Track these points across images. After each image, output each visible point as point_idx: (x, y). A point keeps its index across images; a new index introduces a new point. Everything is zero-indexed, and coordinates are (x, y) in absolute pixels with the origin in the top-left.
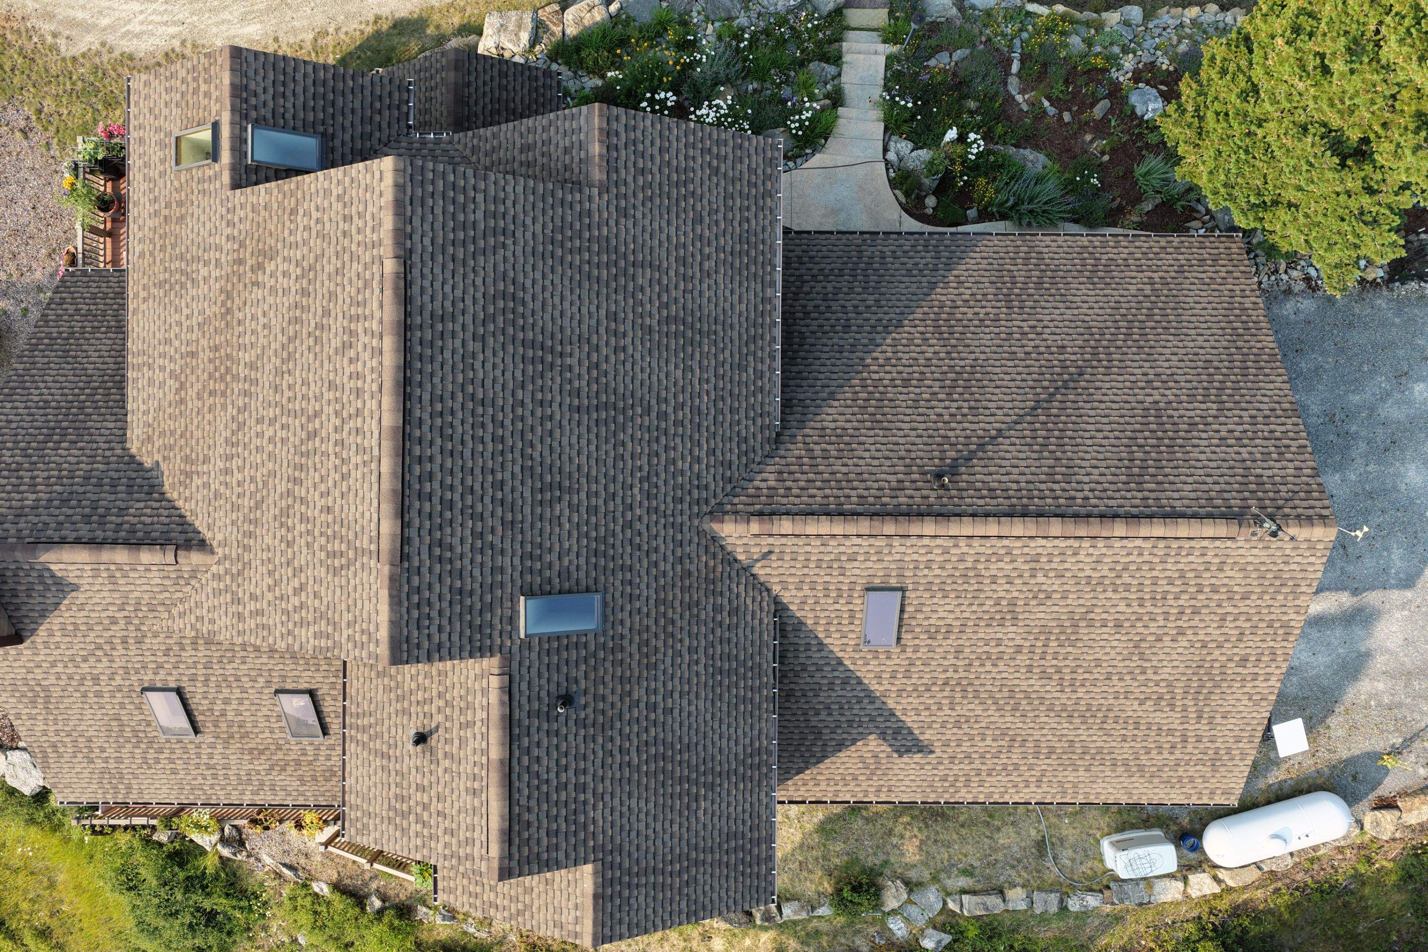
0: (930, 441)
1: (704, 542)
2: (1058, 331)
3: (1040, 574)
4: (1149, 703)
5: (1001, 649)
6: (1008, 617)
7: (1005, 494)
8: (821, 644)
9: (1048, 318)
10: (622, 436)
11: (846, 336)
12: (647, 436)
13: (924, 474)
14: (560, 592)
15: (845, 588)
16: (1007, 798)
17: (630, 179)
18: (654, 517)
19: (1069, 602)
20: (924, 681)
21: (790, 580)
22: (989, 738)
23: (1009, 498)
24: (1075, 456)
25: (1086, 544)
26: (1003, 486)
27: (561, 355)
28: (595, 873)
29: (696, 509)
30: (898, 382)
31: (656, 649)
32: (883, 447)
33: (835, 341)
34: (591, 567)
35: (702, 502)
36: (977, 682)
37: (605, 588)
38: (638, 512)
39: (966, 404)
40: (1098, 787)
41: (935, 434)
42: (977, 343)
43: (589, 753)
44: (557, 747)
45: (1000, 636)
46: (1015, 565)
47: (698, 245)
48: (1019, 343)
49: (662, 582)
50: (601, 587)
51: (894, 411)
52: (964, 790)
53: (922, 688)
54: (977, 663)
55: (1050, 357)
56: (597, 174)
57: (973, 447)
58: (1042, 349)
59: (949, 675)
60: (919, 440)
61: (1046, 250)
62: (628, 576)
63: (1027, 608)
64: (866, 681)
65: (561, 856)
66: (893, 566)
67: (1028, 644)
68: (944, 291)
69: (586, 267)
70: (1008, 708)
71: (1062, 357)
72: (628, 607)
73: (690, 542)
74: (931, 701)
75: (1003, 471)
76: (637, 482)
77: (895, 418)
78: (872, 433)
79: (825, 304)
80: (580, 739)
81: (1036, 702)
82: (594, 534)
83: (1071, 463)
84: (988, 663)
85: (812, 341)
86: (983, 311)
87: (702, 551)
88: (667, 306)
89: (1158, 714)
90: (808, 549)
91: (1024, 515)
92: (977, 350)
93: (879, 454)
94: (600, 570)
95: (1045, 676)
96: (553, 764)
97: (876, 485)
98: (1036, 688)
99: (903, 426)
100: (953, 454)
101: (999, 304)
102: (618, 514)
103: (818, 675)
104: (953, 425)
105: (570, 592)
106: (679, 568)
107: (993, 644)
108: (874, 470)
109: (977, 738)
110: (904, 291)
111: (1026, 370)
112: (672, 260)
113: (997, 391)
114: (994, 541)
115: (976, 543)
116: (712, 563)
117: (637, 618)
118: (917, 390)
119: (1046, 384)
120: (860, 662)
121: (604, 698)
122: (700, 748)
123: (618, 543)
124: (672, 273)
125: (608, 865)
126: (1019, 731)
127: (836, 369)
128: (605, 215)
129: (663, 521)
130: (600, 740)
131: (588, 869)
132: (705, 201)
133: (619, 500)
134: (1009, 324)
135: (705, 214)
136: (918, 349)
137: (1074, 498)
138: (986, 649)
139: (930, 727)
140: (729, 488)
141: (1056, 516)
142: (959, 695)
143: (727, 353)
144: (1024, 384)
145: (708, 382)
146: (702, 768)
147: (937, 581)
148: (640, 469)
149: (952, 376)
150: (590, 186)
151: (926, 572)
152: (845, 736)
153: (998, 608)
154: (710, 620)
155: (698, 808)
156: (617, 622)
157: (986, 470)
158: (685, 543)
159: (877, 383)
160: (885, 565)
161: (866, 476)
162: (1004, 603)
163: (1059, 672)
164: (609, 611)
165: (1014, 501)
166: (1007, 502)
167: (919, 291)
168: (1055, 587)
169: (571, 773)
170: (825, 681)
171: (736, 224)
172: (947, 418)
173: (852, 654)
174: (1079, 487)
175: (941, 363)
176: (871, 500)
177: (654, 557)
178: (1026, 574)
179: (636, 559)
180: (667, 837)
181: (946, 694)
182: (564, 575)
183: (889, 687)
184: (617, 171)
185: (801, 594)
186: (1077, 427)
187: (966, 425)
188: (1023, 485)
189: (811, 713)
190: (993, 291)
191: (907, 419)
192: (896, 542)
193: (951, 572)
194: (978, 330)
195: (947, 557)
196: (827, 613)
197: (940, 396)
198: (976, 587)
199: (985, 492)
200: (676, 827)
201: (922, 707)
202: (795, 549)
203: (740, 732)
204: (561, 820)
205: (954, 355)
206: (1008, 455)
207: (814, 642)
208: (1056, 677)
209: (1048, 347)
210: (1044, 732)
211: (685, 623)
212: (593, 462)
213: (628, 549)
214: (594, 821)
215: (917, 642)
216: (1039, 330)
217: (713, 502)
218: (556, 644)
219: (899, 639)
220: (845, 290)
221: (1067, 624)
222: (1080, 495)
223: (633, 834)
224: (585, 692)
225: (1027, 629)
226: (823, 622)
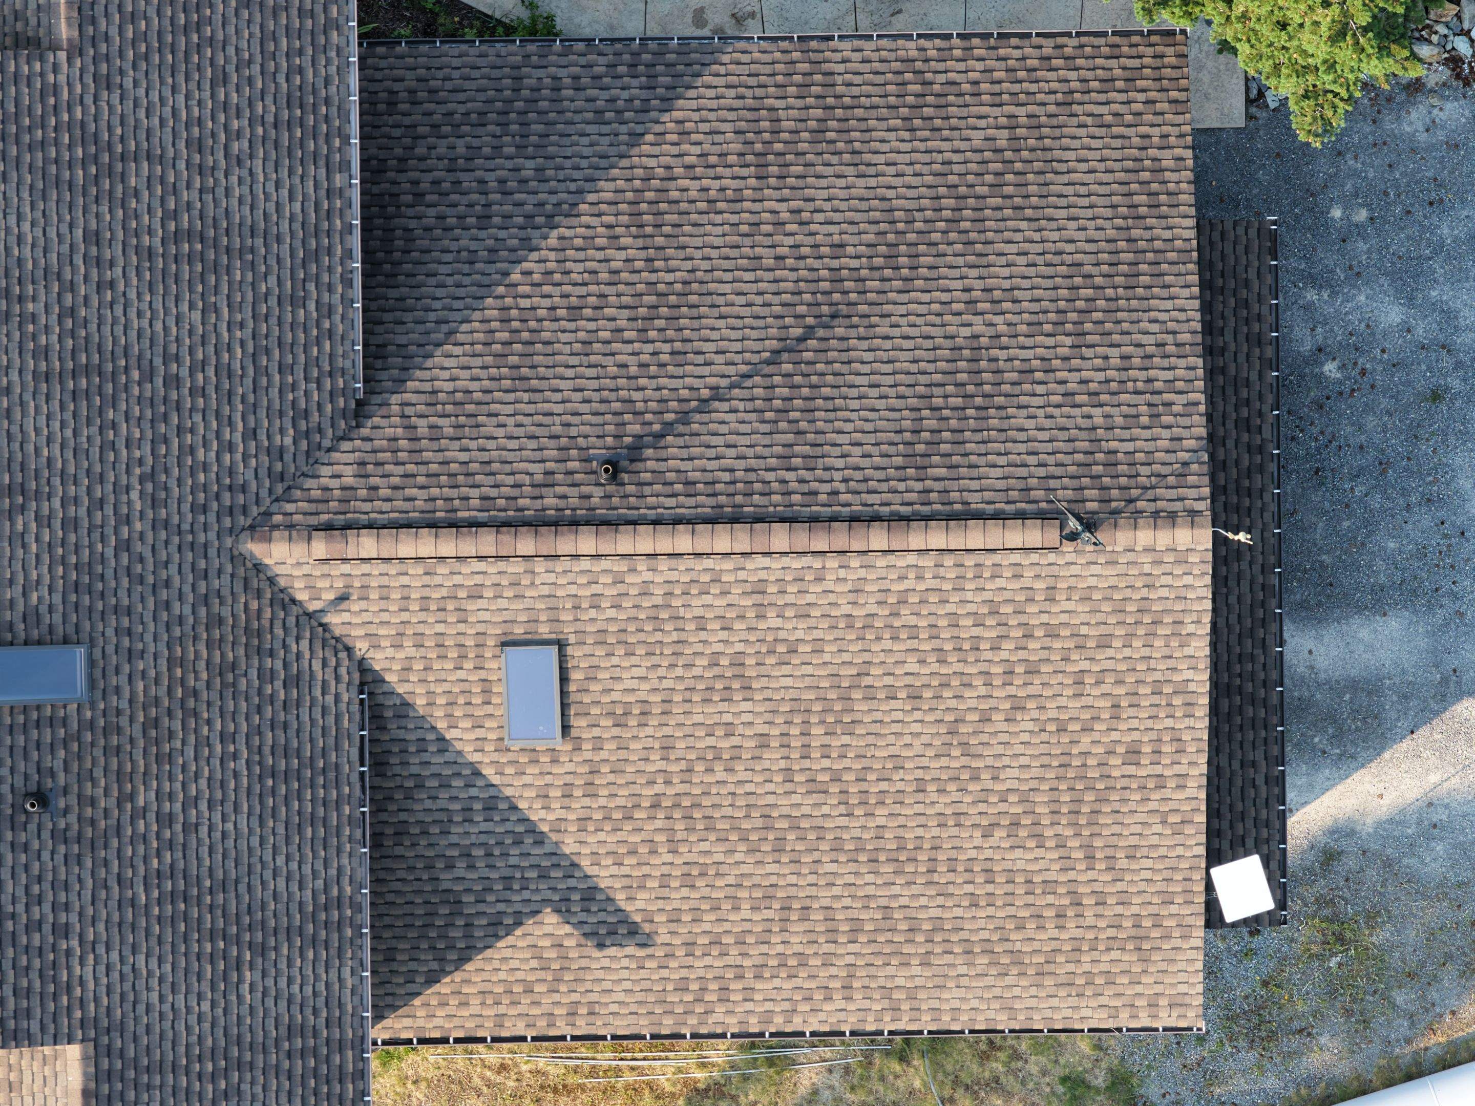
0: (603, 408)
1: (241, 572)
2: (837, 217)
3: (771, 613)
4: (1000, 833)
5: (735, 741)
6: (736, 685)
7: (709, 489)
8: (441, 739)
9: (824, 194)
10: (111, 414)
11: (483, 234)
12: (149, 414)
13: (588, 460)
14: (26, 643)
15: (470, 642)
16: (797, 1024)
17: (114, 32)
18: (163, 535)
19: (827, 657)
20: (620, 802)
21: (382, 632)
22: (745, 906)
23: (715, 495)
24: (828, 427)
25: (832, 562)
26: (709, 477)
27: (21, 299)
28: (85, 1058)
29: (227, 522)
30: (561, 313)
31: (171, 735)
32: (527, 420)
33: (464, 243)
34: (70, 608)
35: (237, 511)
36: (706, 802)
37: (92, 640)
38: (138, 526)
39: (667, 347)
40: (951, 996)
41: (612, 396)
42: (698, 242)
43: (73, 879)
44: (27, 868)
45: (727, 718)
46: (729, 599)
47: (222, 118)
48: (768, 241)
49: (177, 632)
50: (85, 636)
51: (550, 361)
52: (720, 1009)
53: (617, 815)
54: (700, 767)
55: (816, 264)
56: (64, 31)
57: (670, 417)
58: (805, 251)
59: (659, 788)
60: (585, 408)
61: (841, 68)
62: (125, 622)
63: (763, 670)
64: (522, 805)
65: (35, 1027)
66: (540, 605)
67: (775, 731)
68: (656, 150)
69: (53, 169)
70: (766, 847)
71: (835, 263)
72: (126, 668)
73: (220, 572)
74: (637, 838)
75: (712, 453)
76: (135, 482)
77: (549, 373)
78: (511, 397)
79: (451, 177)
80: (59, 858)
81: (812, 836)
82: (73, 559)
83: (820, 439)
84: (719, 767)
85: (425, 243)
86: (716, 184)
87: (239, 587)
88: (176, 215)
89: (1018, 853)
90: (405, 580)
91: (734, 520)
92: (698, 254)
93: (520, 432)
94: (84, 612)
95: (814, 787)
96: (20, 892)
97: (510, 480)
98: (806, 810)
99: (563, 384)
100: (636, 429)
101: (745, 172)
102: (109, 530)
103: (444, 794)
104: (642, 382)
105: (39, 643)
106: (203, 612)
107: (720, 732)
108: (510, 456)
109: (726, 906)
110: (587, 151)
111: (773, 287)
112: (182, 145)
113: (721, 323)
114: (690, 562)
115: (663, 564)
116: (254, 605)
117: (140, 686)
118: (592, 326)
119: (801, 309)
120: (510, 770)
121: (93, 802)
122: (243, 888)
123: (109, 573)
124: (182, 165)
125: (103, 1050)
126: (792, 891)
127: (461, 292)
128: (78, 89)
129: (176, 540)
130: (89, 863)
131: (73, 1052)
132: (231, 51)
133: (109, 510)
134: (757, 207)
135: (231, 68)
136: (600, 255)
137: (815, 493)
138: (711, 741)
139: (642, 887)
140: (279, 489)
141: (783, 520)
142: (680, 826)
143: (272, 280)
144: (765, 311)
145: (242, 326)
146: (247, 920)
147: (613, 628)
148: (141, 462)
149: (651, 299)
150: (54, 47)
151: (593, 613)
152: (501, 907)
153: (716, 671)
154: (253, 692)
155: (240, 981)
156: (110, 690)
157: (684, 453)
158: (212, 573)
159: (527, 315)
160: (527, 603)
161: (496, 466)
162: (725, 662)
163: (836, 780)
164: (98, 673)
165: (722, 499)
166: (712, 501)
167: (613, 151)
168: (800, 634)
169: (47, 907)
170: (457, 806)
171: (281, 79)
172: (633, 370)
173: (495, 757)
174: (826, 475)
175: (635, 278)
176: (501, 502)
177: (164, 594)
178: (751, 614)
179: (136, 597)
180: (193, 1019)
181: (659, 824)
182: (32, 619)
183: (562, 814)
184: (93, 21)
185: (401, 655)
186: (840, 380)
187: (663, 381)
188: (739, 474)
189: (440, 865)
190: (736, 147)
191: (570, 373)
192: (540, 566)
193: (633, 613)
194: (704, 219)
195: (621, 588)
196: (446, 687)
197: (628, 335)
198: (675, 636)
199: (679, 487)
200: (206, 1006)
201: (622, 850)
202: (385, 581)
203: (307, 869)
204: (34, 975)
205: (659, 264)
206: (724, 429)
207: (431, 736)
208: (834, 789)
209: (816, 246)
210: (836, 891)
211: (214, 696)
212: (70, 455)
213: (125, 582)
214: (82, 982)
215: (596, 732)
216: (805, 216)
217: (254, 511)
218: (21, 719)
219: (566, 728)
220: (487, 150)
221: (832, 695)
222: (827, 487)
223: (141, 1008)
224: (65, 791)
225: (769, 706)
226: (441, 701)
